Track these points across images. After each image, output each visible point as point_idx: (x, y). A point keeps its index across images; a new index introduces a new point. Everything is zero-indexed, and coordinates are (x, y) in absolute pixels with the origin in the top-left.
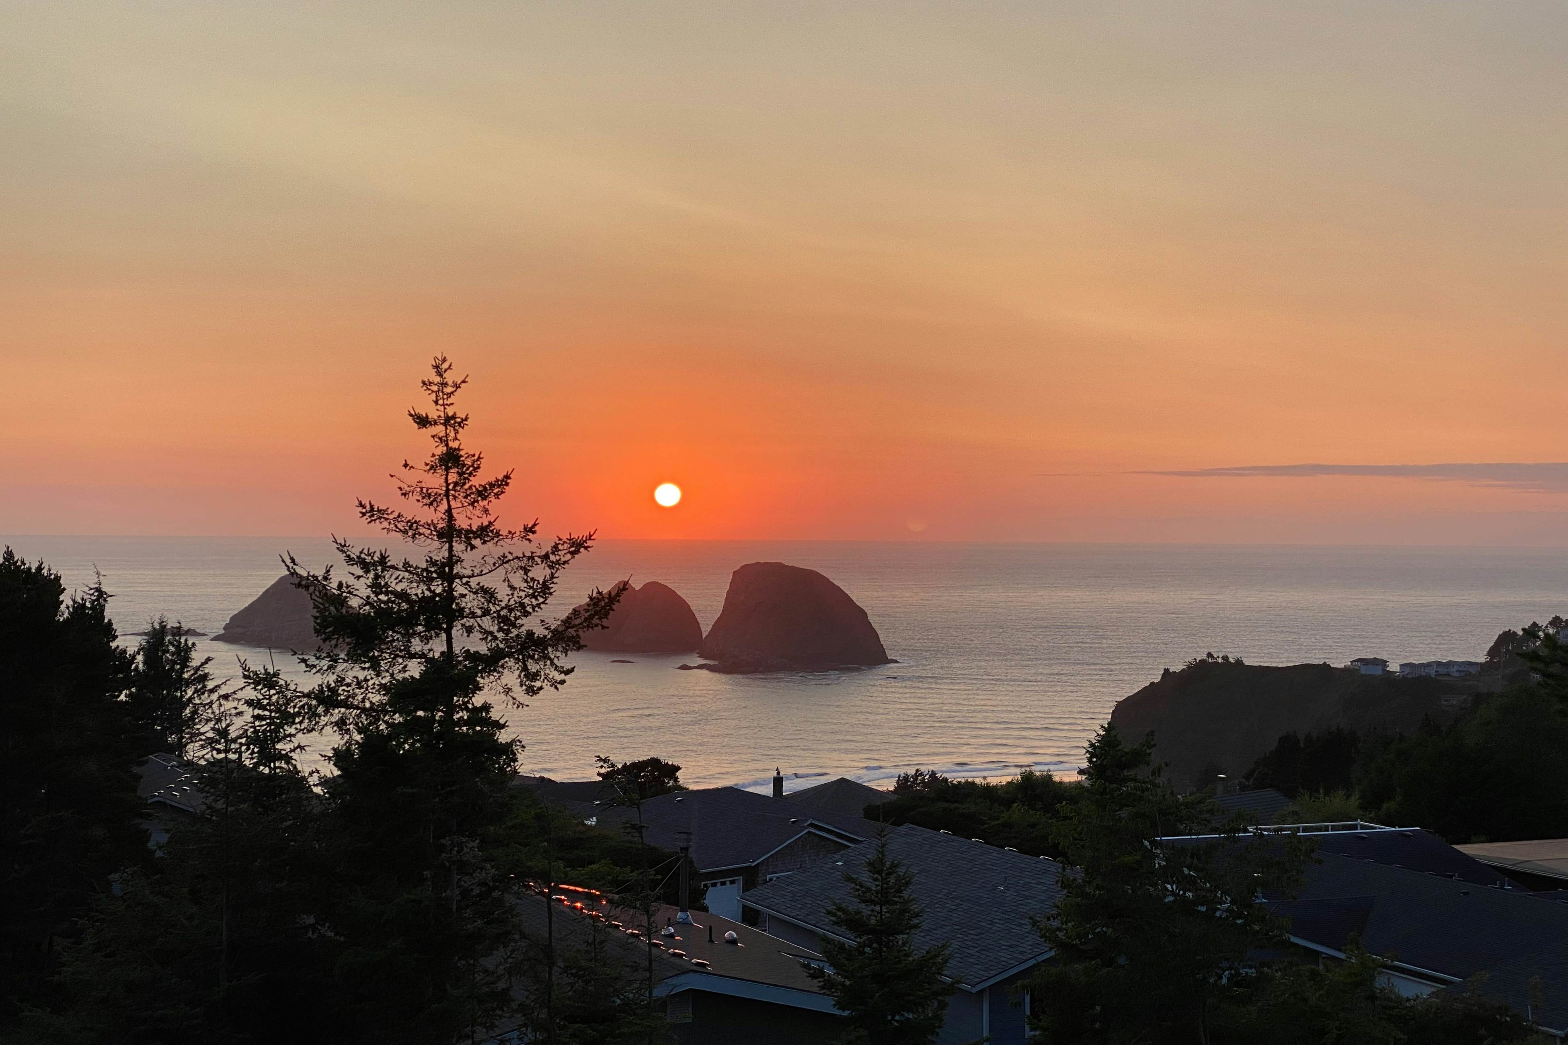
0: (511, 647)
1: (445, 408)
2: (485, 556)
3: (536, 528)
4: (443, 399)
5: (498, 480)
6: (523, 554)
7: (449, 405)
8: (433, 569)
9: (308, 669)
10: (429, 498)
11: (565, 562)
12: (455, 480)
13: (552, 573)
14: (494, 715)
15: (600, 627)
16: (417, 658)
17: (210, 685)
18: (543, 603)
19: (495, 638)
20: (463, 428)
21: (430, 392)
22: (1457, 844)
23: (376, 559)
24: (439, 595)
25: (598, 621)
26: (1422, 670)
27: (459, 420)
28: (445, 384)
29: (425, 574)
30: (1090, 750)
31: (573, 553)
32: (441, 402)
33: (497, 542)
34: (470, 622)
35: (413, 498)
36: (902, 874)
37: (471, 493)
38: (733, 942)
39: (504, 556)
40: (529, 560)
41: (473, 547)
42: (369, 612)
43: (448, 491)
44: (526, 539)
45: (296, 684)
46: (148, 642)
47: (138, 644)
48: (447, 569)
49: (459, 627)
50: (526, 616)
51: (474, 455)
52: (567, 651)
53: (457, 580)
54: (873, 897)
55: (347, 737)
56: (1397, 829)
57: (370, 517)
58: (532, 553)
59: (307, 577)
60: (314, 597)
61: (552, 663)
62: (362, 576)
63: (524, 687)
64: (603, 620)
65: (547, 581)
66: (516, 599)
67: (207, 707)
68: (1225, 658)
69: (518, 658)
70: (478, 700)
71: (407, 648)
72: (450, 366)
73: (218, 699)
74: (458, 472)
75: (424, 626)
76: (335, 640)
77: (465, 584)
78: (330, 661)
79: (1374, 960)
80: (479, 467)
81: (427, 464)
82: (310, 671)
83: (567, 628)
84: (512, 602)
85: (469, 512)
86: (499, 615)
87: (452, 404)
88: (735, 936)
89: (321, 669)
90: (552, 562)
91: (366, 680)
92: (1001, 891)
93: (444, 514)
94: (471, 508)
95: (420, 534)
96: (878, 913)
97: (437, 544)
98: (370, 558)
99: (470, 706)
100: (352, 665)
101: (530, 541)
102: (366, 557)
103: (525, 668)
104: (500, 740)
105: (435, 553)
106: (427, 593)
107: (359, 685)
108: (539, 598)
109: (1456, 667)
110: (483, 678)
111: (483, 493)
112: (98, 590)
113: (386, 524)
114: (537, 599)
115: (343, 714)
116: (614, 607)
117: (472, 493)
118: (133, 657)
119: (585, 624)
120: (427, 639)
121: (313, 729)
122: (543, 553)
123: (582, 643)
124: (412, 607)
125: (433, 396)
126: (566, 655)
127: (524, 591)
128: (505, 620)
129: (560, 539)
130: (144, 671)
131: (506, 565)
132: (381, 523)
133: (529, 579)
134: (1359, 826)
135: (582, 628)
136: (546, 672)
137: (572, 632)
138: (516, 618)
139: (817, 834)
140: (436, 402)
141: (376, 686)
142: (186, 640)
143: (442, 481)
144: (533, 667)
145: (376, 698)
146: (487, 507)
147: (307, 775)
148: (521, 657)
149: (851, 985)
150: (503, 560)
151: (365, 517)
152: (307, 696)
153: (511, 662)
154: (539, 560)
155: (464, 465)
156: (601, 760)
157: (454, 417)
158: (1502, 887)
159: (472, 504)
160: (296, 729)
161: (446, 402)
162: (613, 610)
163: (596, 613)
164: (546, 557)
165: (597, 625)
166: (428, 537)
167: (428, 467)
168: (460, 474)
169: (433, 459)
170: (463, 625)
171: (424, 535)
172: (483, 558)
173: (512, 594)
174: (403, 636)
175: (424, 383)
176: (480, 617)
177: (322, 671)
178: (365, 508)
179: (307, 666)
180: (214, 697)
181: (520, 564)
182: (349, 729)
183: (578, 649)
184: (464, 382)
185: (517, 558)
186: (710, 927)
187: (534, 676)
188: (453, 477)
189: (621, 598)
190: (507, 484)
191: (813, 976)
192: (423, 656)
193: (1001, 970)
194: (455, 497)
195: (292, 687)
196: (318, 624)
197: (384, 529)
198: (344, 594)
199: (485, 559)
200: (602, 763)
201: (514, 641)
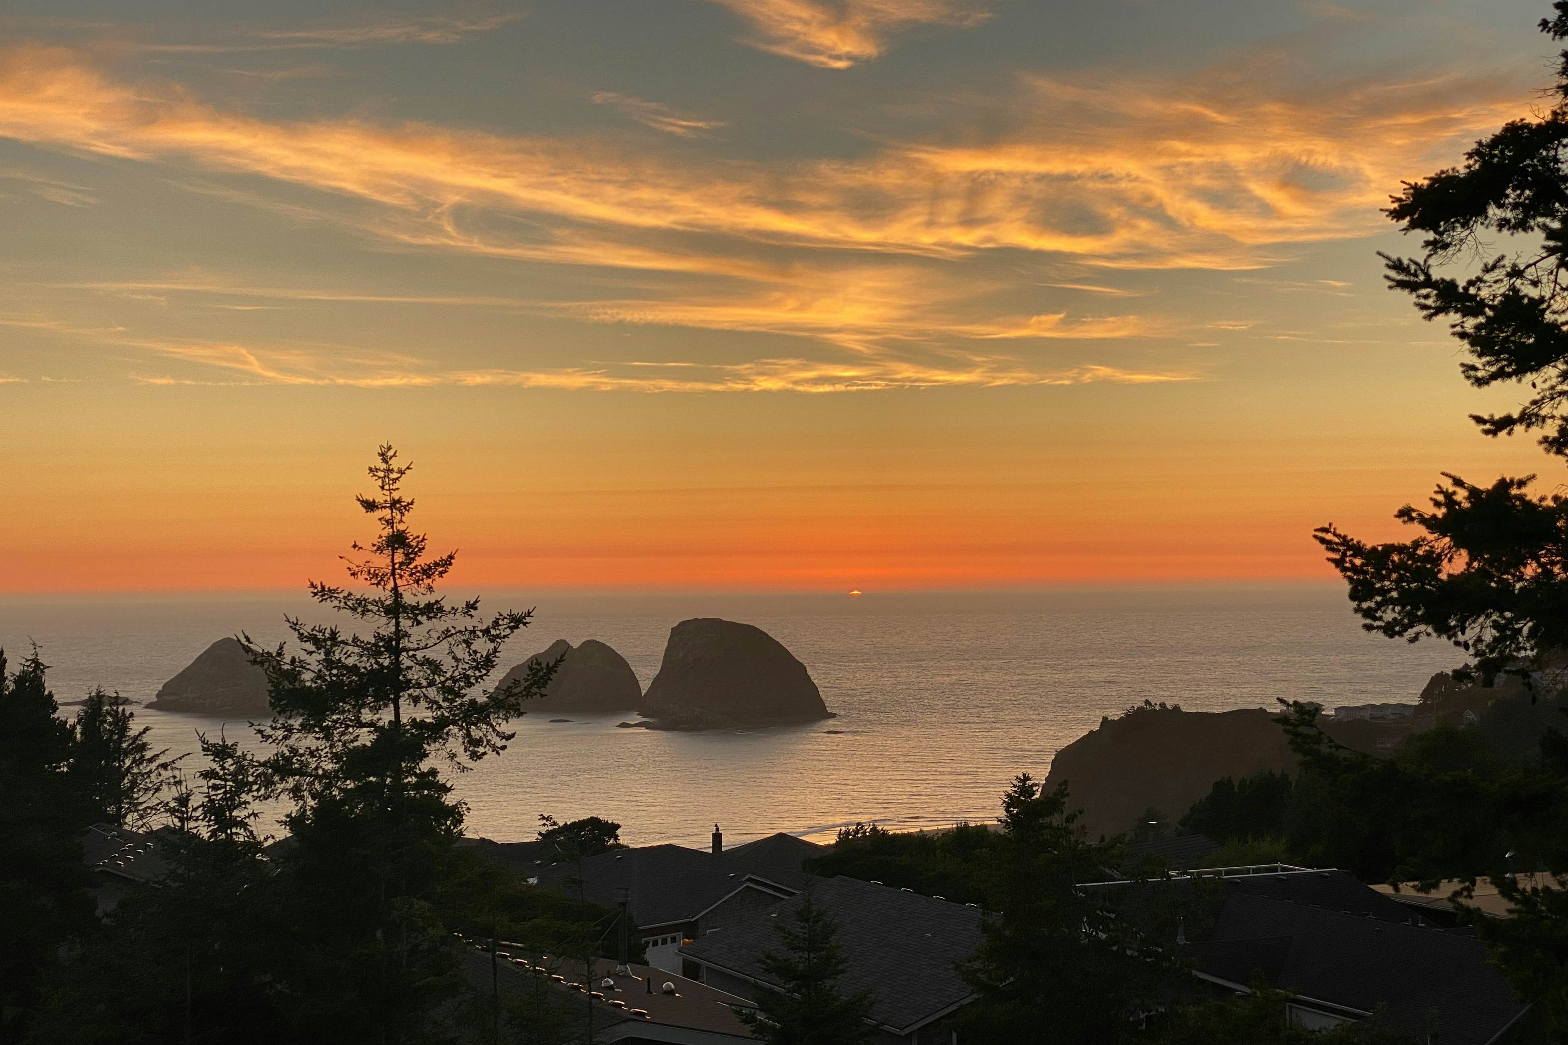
0: (455, 715)
1: (391, 493)
2: (430, 630)
3: (478, 605)
4: (389, 484)
5: (442, 560)
6: (466, 628)
7: (394, 490)
8: (381, 644)
9: (264, 739)
10: (377, 578)
11: (505, 636)
12: (401, 560)
13: (495, 647)
14: (441, 779)
15: (538, 695)
16: (367, 727)
17: (148, 755)
18: (485, 675)
19: (440, 707)
20: (408, 511)
21: (377, 478)
22: (1371, 884)
23: (327, 635)
24: (387, 667)
25: (537, 690)
26: (1357, 713)
27: (403, 504)
28: (389, 471)
29: (374, 648)
30: (1007, 800)
31: (512, 629)
32: (387, 487)
33: (441, 617)
34: (417, 692)
35: (361, 577)
36: (828, 922)
37: (416, 572)
38: (671, 992)
39: (448, 630)
40: (471, 634)
41: (419, 623)
42: (321, 685)
43: (394, 570)
44: (469, 615)
45: (253, 754)
46: (86, 712)
47: (76, 715)
48: (394, 643)
49: (406, 696)
50: (470, 687)
51: (418, 537)
52: (508, 718)
53: (404, 654)
54: (801, 945)
55: (301, 803)
56: (1316, 870)
57: (322, 596)
58: (474, 627)
59: (263, 653)
60: (268, 673)
61: (494, 730)
62: (314, 652)
63: (468, 753)
64: (542, 689)
65: (490, 654)
66: (461, 670)
67: (145, 776)
68: (1163, 705)
69: (462, 725)
70: (424, 766)
71: (358, 719)
72: (395, 453)
73: (157, 768)
74: (403, 553)
75: (372, 697)
76: (289, 712)
77: (411, 657)
78: (284, 731)
79: (1277, 994)
80: (423, 548)
81: (374, 545)
82: (266, 741)
83: (508, 697)
84: (456, 673)
85: (414, 589)
86: (443, 686)
87: (398, 489)
88: (673, 986)
89: (277, 739)
90: (493, 636)
91: (317, 749)
92: (929, 938)
93: (391, 591)
94: (416, 585)
95: (368, 611)
96: (806, 959)
97: (384, 620)
98: (321, 634)
99: (418, 772)
100: (305, 735)
101: (472, 616)
102: (317, 634)
103: (469, 735)
104: (446, 803)
105: (383, 628)
106: (375, 666)
107: (312, 754)
108: (482, 670)
109: (1390, 711)
110: (429, 745)
111: (427, 572)
112: (35, 661)
113: (336, 603)
114: (480, 672)
115: (297, 781)
116: (551, 677)
117: (418, 572)
118: (74, 727)
119: (524, 693)
120: (375, 709)
121: (269, 796)
122: (484, 628)
123: (522, 711)
124: (360, 680)
125: (380, 482)
126: (507, 722)
127: (468, 663)
128: (450, 690)
129: (501, 615)
130: (82, 741)
131: (450, 639)
132: (332, 601)
133: (471, 651)
134: (1279, 869)
135: (522, 697)
136: (488, 738)
137: (512, 700)
138: (461, 688)
139: (756, 889)
140: (383, 488)
141: (329, 755)
142: (124, 710)
143: (389, 560)
144: (476, 733)
145: (329, 766)
146: (431, 584)
147: (262, 840)
148: (464, 724)
149: (781, 1028)
150: (447, 634)
151: (317, 597)
152: (263, 764)
153: (454, 729)
154: (480, 634)
155: (411, 547)
156: (544, 818)
157: (399, 501)
158: (1415, 924)
159: (417, 581)
160: (253, 796)
161: (391, 487)
162: (551, 680)
163: (535, 683)
164: (486, 632)
165: (535, 694)
166: (375, 614)
167: (375, 548)
168: (407, 555)
169: (380, 540)
170: (410, 695)
171: (372, 611)
172: (428, 632)
173: (457, 666)
174: (354, 707)
175: (371, 469)
176: (426, 687)
177: (277, 741)
178: (316, 588)
179: (263, 736)
180: (154, 765)
181: (463, 638)
182: (303, 796)
183: (519, 716)
184: (408, 468)
185: (460, 632)
186: (649, 979)
187: (478, 742)
188: (399, 557)
189: (558, 669)
190: (451, 564)
191: (745, 1022)
192: (371, 724)
193: (927, 1014)
194: (401, 576)
195: (249, 757)
196: (273, 697)
197: (335, 607)
198: (297, 669)
199: (430, 633)
200: (545, 821)
201: (458, 709)
